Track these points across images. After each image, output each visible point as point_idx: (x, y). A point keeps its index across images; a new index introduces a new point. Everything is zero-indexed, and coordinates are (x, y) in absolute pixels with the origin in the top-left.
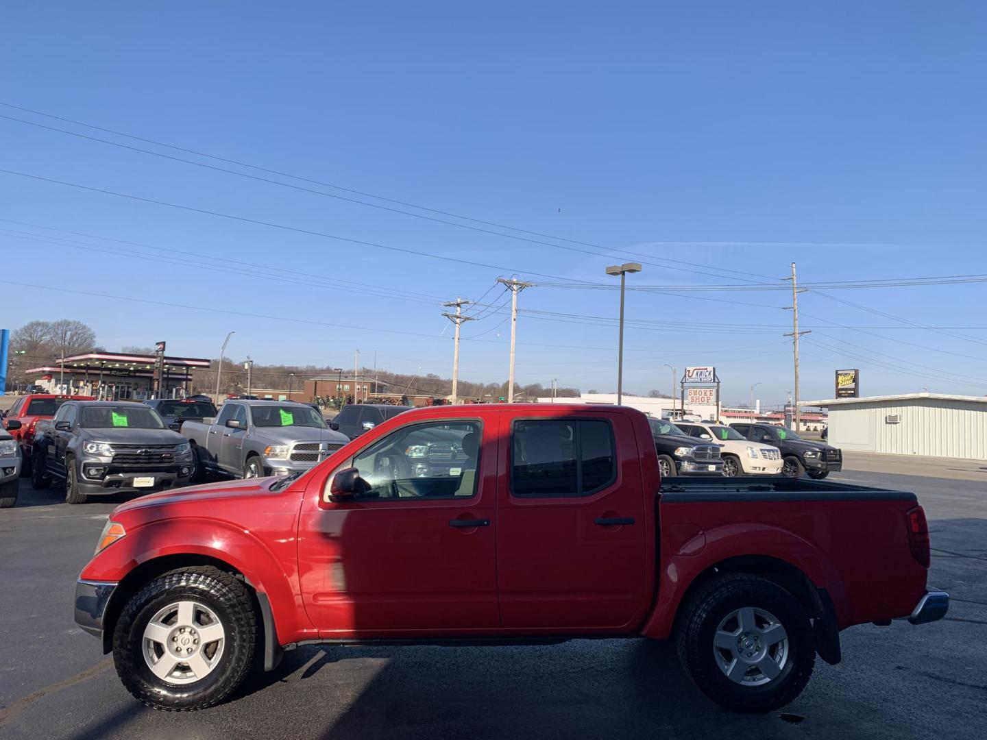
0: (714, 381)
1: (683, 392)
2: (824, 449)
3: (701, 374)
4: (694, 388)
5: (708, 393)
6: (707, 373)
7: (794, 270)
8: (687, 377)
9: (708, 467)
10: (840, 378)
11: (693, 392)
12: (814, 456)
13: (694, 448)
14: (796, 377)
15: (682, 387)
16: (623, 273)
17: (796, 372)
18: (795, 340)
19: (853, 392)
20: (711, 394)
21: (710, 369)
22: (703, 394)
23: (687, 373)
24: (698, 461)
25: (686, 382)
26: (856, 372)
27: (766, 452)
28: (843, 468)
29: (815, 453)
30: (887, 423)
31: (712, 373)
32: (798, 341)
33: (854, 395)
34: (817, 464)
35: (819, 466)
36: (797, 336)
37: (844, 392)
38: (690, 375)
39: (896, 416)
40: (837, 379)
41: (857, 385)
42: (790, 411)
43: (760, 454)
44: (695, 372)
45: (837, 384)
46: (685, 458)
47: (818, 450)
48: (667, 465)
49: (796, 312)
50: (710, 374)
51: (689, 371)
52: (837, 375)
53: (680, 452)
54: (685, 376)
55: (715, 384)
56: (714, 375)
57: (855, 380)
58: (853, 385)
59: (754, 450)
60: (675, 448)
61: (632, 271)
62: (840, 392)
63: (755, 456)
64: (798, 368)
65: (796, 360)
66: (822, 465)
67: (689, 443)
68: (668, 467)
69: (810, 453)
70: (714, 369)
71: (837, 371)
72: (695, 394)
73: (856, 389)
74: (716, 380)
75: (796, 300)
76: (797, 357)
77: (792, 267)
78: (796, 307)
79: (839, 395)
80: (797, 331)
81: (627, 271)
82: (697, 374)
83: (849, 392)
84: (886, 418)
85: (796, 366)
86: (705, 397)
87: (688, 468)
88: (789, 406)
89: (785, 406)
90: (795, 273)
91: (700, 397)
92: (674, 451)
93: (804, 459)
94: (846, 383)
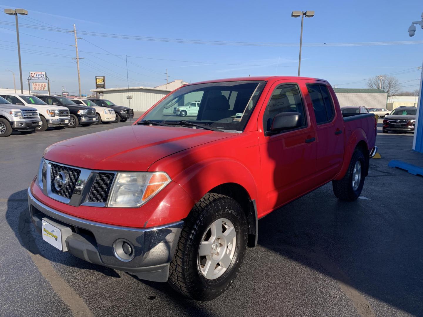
0: (46, 80)
1: (29, 85)
2: (128, 109)
3: (39, 75)
4: (35, 82)
5: (43, 85)
6: (42, 75)
7: (75, 27)
8: (31, 77)
9: (93, 119)
10: (98, 80)
11: (35, 85)
12: (124, 112)
13: (87, 111)
14: (79, 79)
15: (29, 82)
16: (16, 14)
17: (79, 77)
18: (78, 61)
19: (103, 86)
20: (45, 86)
21: (44, 73)
22: (41, 86)
23: (31, 75)
24: (89, 116)
25: (30, 79)
26: (104, 77)
27: (110, 111)
28: (134, 117)
29: (125, 111)
30: (127, 99)
31: (45, 75)
32: (78, 62)
33: (104, 87)
34: (126, 116)
35: (127, 116)
36: (78, 60)
37: (99, 86)
38: (33, 76)
39: (131, 96)
40: (96, 80)
41: (104, 83)
42: (65, 95)
43: (108, 112)
44: (36, 74)
45: (96, 82)
46: (82, 116)
47: (125, 109)
48: (73, 119)
49: (77, 48)
50: (43, 75)
51: (32, 74)
52: (96, 78)
53: (80, 112)
54: (30, 76)
55: (47, 81)
56: (46, 76)
57: (104, 81)
58: (103, 83)
59: (106, 110)
60: (78, 111)
61: (23, 14)
62: (98, 86)
63: (106, 113)
64: (80, 74)
65: (78, 71)
66: (128, 116)
67: (83, 108)
68: (74, 120)
69: (123, 111)
70: (46, 73)
71: (96, 77)
72: (36, 85)
73: (104, 85)
74: (47, 79)
75: (77, 43)
76: (79, 70)
77: (74, 26)
78: (77, 46)
79: (97, 87)
80: (78, 57)
81: (18, 13)
82: (37, 75)
83: (101, 86)
84: (127, 97)
85: (79, 74)
86: (42, 87)
87: (85, 120)
88: (65, 92)
89: (63, 93)
90: (75, 29)
91: (39, 87)
92: (77, 112)
93: (120, 113)
94: (100, 82)
